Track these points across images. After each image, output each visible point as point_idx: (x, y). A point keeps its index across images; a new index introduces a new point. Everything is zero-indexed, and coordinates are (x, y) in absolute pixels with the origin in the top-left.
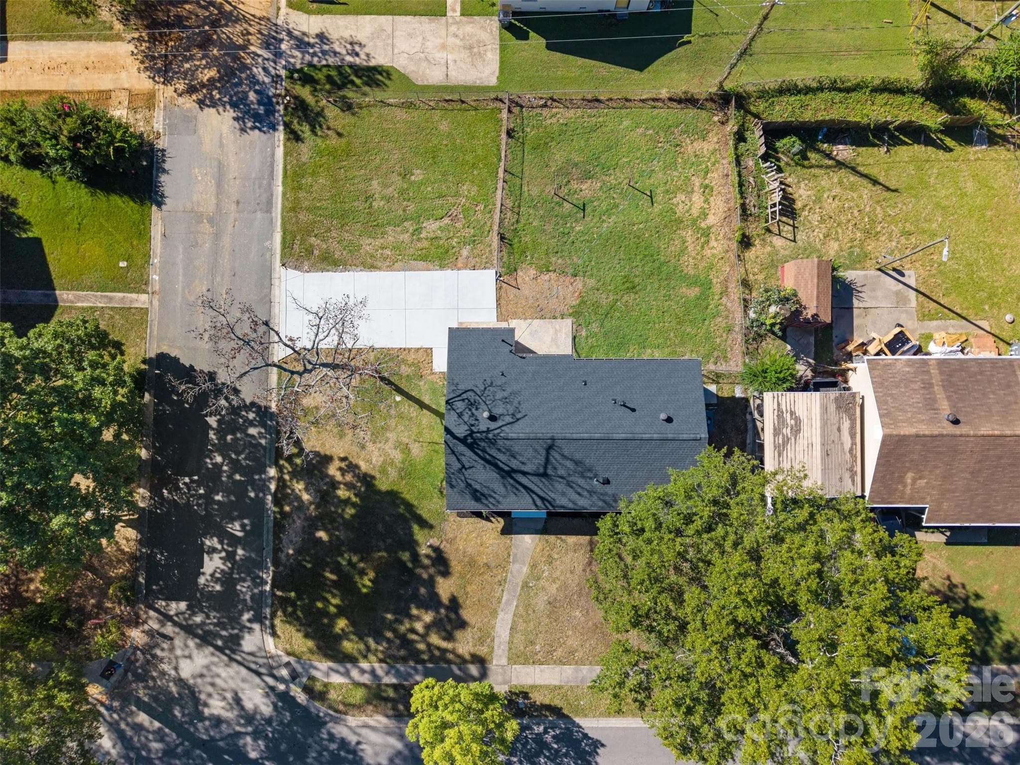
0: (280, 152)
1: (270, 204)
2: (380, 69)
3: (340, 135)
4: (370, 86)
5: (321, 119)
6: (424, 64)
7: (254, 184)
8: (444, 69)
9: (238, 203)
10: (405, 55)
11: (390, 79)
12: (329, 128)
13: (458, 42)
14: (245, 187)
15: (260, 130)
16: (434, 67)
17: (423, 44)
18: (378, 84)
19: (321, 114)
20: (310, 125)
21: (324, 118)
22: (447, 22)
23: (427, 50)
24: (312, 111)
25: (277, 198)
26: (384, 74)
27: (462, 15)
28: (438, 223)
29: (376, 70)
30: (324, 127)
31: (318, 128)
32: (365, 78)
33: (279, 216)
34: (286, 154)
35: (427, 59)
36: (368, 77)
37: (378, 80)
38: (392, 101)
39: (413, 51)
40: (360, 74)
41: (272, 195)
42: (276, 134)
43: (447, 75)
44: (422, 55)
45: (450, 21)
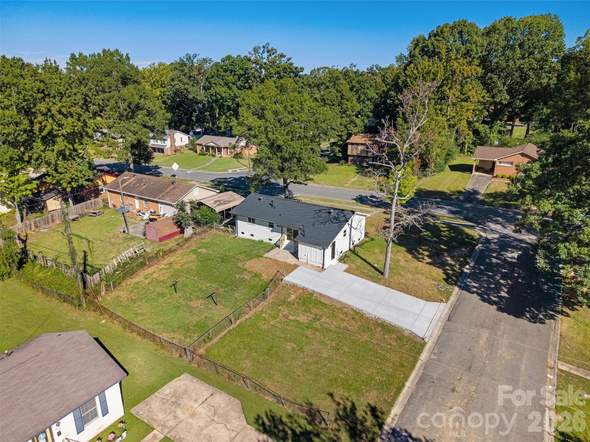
0: (396, 410)
1: (422, 379)
2: (261, 428)
3: (331, 395)
4: (281, 421)
5: (341, 413)
6: (221, 411)
7: (432, 397)
8: (209, 400)
9: (453, 390)
10: (229, 426)
11: (259, 416)
12: (338, 404)
13: (179, 412)
14: (443, 399)
15: (410, 436)
16: (215, 405)
17: (206, 426)
18: (273, 419)
19: (339, 418)
20: (354, 414)
21: (338, 413)
22: (169, 432)
23: (209, 420)
24: (347, 424)
25: (414, 380)
26: (260, 422)
27: (153, 429)
28: (298, 319)
29: (265, 430)
30: (341, 406)
31: (348, 409)
32: (281, 428)
33: (417, 368)
34: (391, 405)
35: (215, 413)
36: (276, 427)
37: (269, 421)
38: (271, 399)
39: (220, 426)
40: (281, 434)
41: (417, 383)
42: (393, 425)
43: (212, 395)
44: (216, 419)
45: (166, 430)
